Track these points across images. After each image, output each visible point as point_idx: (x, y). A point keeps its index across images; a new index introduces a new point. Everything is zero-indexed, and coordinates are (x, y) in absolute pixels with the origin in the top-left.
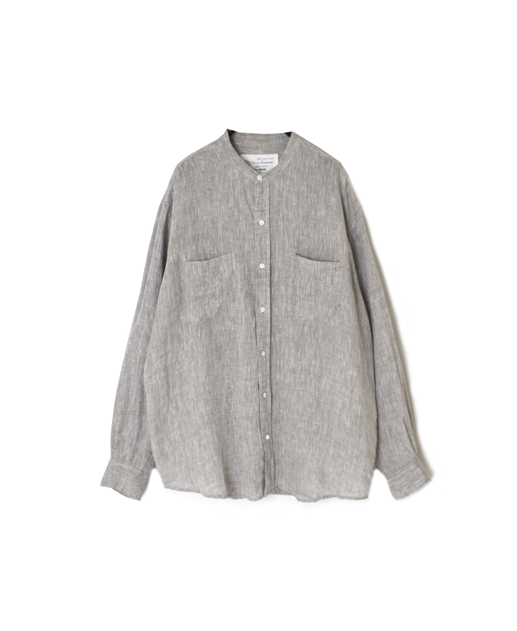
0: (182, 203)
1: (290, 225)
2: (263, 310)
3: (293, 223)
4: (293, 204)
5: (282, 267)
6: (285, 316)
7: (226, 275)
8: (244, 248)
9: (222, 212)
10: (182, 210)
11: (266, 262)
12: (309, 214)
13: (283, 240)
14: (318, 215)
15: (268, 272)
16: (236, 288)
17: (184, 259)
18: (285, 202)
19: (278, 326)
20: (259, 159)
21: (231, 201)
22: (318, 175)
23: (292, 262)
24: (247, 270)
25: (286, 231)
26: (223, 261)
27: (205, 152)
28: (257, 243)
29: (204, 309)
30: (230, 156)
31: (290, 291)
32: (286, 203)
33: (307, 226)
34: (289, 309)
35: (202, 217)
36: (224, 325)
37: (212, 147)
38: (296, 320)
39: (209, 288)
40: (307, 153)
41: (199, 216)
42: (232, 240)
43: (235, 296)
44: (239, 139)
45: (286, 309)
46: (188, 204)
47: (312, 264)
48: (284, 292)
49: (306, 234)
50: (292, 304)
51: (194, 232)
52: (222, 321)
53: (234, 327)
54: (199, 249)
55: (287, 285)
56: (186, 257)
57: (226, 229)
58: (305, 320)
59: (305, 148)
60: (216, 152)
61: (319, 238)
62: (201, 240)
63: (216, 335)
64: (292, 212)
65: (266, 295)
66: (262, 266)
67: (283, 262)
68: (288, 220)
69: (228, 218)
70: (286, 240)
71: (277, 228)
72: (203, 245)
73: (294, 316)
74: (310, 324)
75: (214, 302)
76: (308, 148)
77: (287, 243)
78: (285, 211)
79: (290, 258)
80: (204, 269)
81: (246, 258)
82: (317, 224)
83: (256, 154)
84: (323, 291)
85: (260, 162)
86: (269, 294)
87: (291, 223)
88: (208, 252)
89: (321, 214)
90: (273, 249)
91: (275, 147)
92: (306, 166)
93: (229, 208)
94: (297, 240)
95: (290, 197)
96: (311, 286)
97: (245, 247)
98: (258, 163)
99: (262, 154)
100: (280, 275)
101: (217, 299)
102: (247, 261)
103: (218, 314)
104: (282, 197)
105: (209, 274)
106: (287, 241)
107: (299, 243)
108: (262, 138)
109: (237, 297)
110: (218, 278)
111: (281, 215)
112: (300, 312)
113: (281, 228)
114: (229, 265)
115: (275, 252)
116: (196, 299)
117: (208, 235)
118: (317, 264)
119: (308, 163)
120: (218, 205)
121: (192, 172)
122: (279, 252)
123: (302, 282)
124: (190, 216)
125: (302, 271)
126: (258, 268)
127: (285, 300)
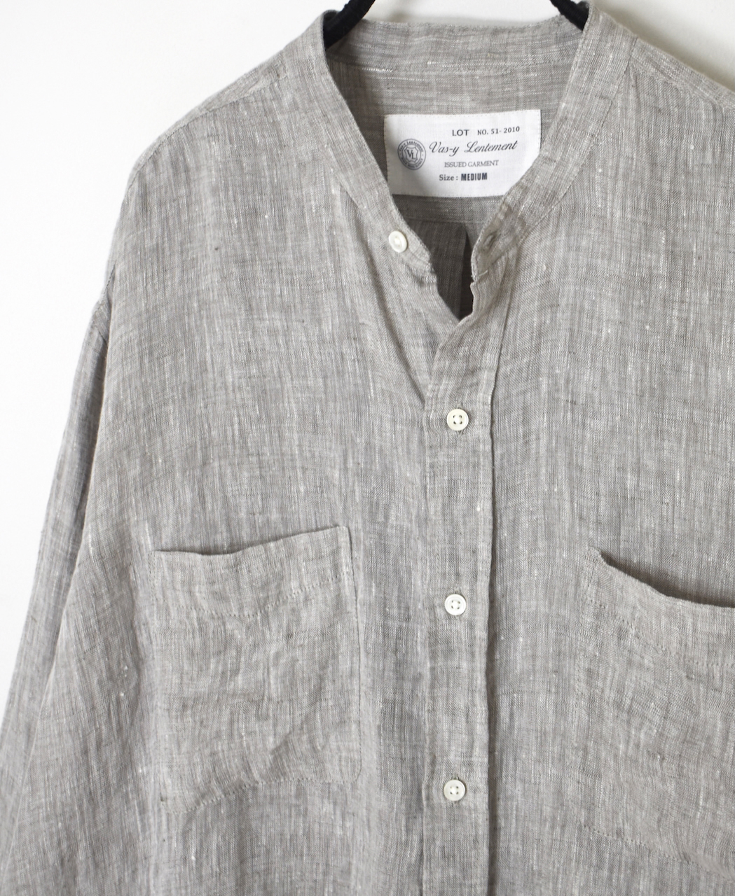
0: (140, 315)
1: (584, 425)
2: (454, 790)
3: (594, 416)
4: (600, 331)
5: (542, 609)
6: (554, 818)
7: (311, 618)
8: (387, 517)
9: (296, 353)
10: (140, 343)
11: (473, 591)
12: (670, 376)
13: (551, 493)
14: (713, 381)
15: (481, 633)
16: (351, 675)
17: (147, 541)
18: (565, 325)
19: (525, 859)
20: (460, 133)
21: (327, 309)
22: (719, 203)
23: (590, 590)
24: (395, 612)
25: (561, 454)
26: (301, 558)
27: (234, 105)
28: (434, 507)
29: (213, 754)
30: (322, 126)
31: (578, 713)
32: (571, 330)
33: (659, 433)
34: (571, 790)
35: (222, 373)
36: (305, 815)
37: (258, 87)
38: (599, 842)
39: (242, 666)
40: (661, 104)
41: (209, 367)
42: (337, 475)
43: (348, 704)
44: (378, 50)
45: (559, 793)
46: (164, 318)
47: (671, 614)
48: (551, 719)
49: (651, 464)
50: (584, 770)
51: (187, 430)
52: (298, 796)
53: (343, 827)
54: (208, 499)
55: (562, 689)
56: (156, 529)
57: (315, 425)
58: (638, 848)
59: (652, 80)
60: (275, 105)
61: (709, 489)
62: (216, 464)
63: (268, 852)
64: (593, 368)
65: (471, 732)
66: (455, 605)
67: (548, 587)
68: (573, 403)
69: (320, 380)
70: (560, 493)
71: (526, 443)
72: (223, 486)
73: (589, 823)
74: (661, 870)
75: (255, 726)
76: (660, 79)
77: (567, 506)
78: (563, 365)
79: (578, 571)
80: (216, 587)
81: (396, 563)
82: (705, 426)
83: (448, 111)
84: (717, 741)
85: (463, 147)
86: (481, 730)
87: (584, 416)
88: (243, 515)
89: (724, 380)
90: (504, 534)
91: (527, 80)
92: (659, 159)
93: (322, 341)
94: (613, 494)
95: (594, 302)
96: (667, 709)
97: (393, 513)
98: (455, 151)
99: (473, 111)
100: (534, 646)
101: (267, 718)
102: (396, 572)
103: (277, 770)
104: (555, 306)
105: (241, 609)
106: (567, 496)
107: (622, 503)
108: (474, 43)
109: (354, 708)
110: (280, 626)
111: (544, 387)
112: (615, 813)
113: (544, 441)
114: (323, 578)
115: (514, 547)
116: (185, 707)
117: (244, 445)
118: (694, 615)
119: (669, 149)
120: (278, 324)
121: (183, 191)
122: (534, 549)
123: (630, 685)
124: (176, 369)
125: (633, 631)
126: (439, 611)
127: (553, 749)
